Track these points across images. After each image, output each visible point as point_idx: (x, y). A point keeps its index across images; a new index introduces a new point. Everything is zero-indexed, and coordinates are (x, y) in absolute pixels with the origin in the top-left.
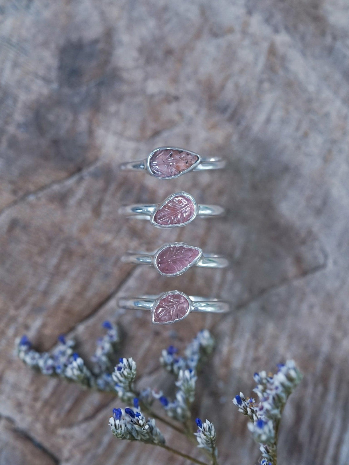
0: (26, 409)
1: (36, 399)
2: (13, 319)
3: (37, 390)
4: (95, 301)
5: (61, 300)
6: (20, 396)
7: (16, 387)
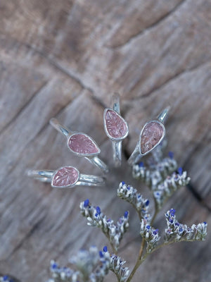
0: (102, 84)
1: (110, 78)
2: (101, 21)
3: (112, 72)
4: (159, 15)
5: (135, 11)
6: (100, 74)
7: (97, 68)
